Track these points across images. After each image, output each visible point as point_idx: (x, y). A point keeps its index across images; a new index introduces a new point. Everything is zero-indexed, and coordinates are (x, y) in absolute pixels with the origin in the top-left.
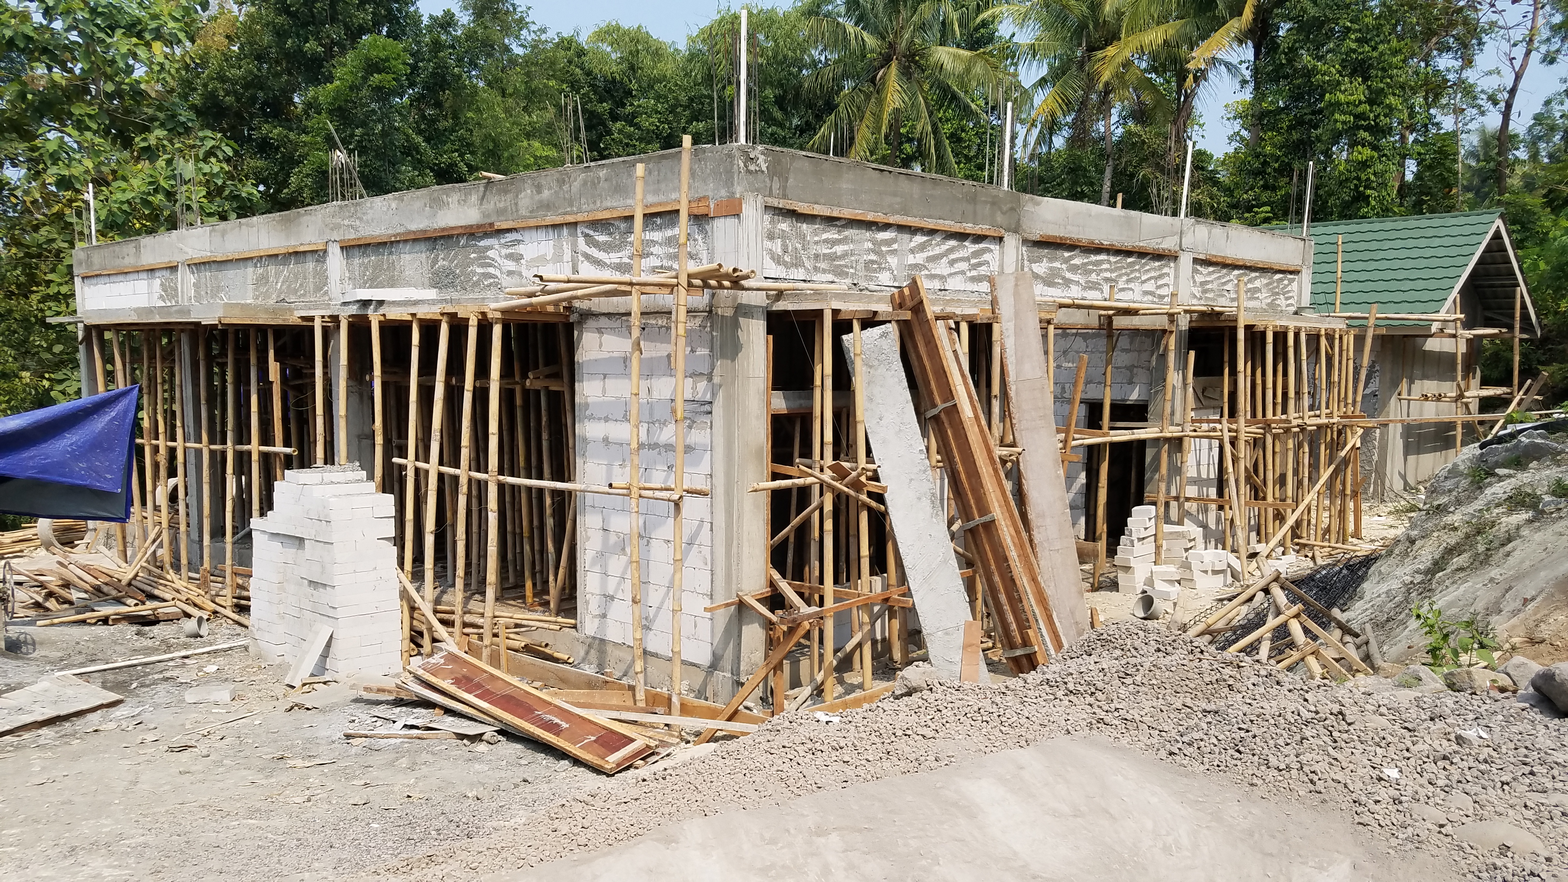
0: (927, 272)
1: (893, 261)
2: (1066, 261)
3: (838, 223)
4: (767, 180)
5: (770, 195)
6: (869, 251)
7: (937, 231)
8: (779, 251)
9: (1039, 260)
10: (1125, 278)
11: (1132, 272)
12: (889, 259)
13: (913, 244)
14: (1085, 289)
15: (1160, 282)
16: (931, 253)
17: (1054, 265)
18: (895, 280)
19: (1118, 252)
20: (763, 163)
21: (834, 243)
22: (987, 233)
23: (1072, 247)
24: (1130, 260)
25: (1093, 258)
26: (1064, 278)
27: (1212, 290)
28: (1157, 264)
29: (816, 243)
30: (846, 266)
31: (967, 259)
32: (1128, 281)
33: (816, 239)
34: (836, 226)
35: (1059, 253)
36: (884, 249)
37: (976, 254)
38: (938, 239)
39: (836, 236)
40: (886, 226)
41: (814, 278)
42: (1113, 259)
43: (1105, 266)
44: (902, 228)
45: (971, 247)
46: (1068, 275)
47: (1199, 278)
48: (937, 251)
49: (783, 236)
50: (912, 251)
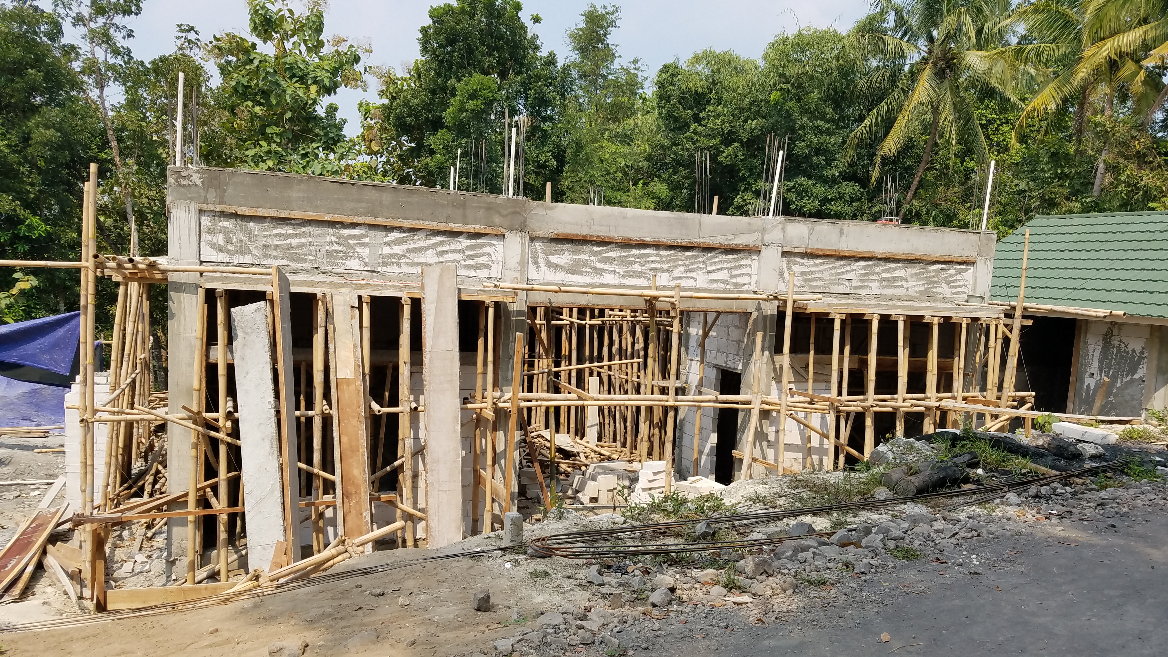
0: (407, 260)
1: (364, 252)
2: (596, 254)
3: (293, 222)
4: (202, 191)
5: (205, 201)
6: (332, 243)
7: (421, 229)
8: (221, 242)
9: (560, 253)
10: (682, 269)
11: (692, 264)
12: (358, 249)
13: (388, 239)
14: (623, 277)
15: (735, 272)
16: (412, 246)
17: (580, 257)
18: (366, 265)
19: (670, 247)
20: (197, 179)
21: (288, 236)
22: (482, 232)
23: (604, 243)
24: (688, 254)
25: (635, 252)
26: (594, 268)
27: (821, 279)
28: (731, 257)
29: (264, 236)
30: (304, 254)
31: (462, 251)
32: (686, 271)
33: (266, 233)
34: (291, 224)
35: (586, 248)
36: (351, 242)
37: (470, 248)
38: (422, 235)
39: (291, 232)
40: (353, 225)
41: (265, 263)
42: (662, 252)
43: (651, 259)
44: (373, 227)
45: (464, 243)
46: (599, 265)
47: (797, 269)
48: (421, 244)
49: (225, 231)
50: (388, 244)
